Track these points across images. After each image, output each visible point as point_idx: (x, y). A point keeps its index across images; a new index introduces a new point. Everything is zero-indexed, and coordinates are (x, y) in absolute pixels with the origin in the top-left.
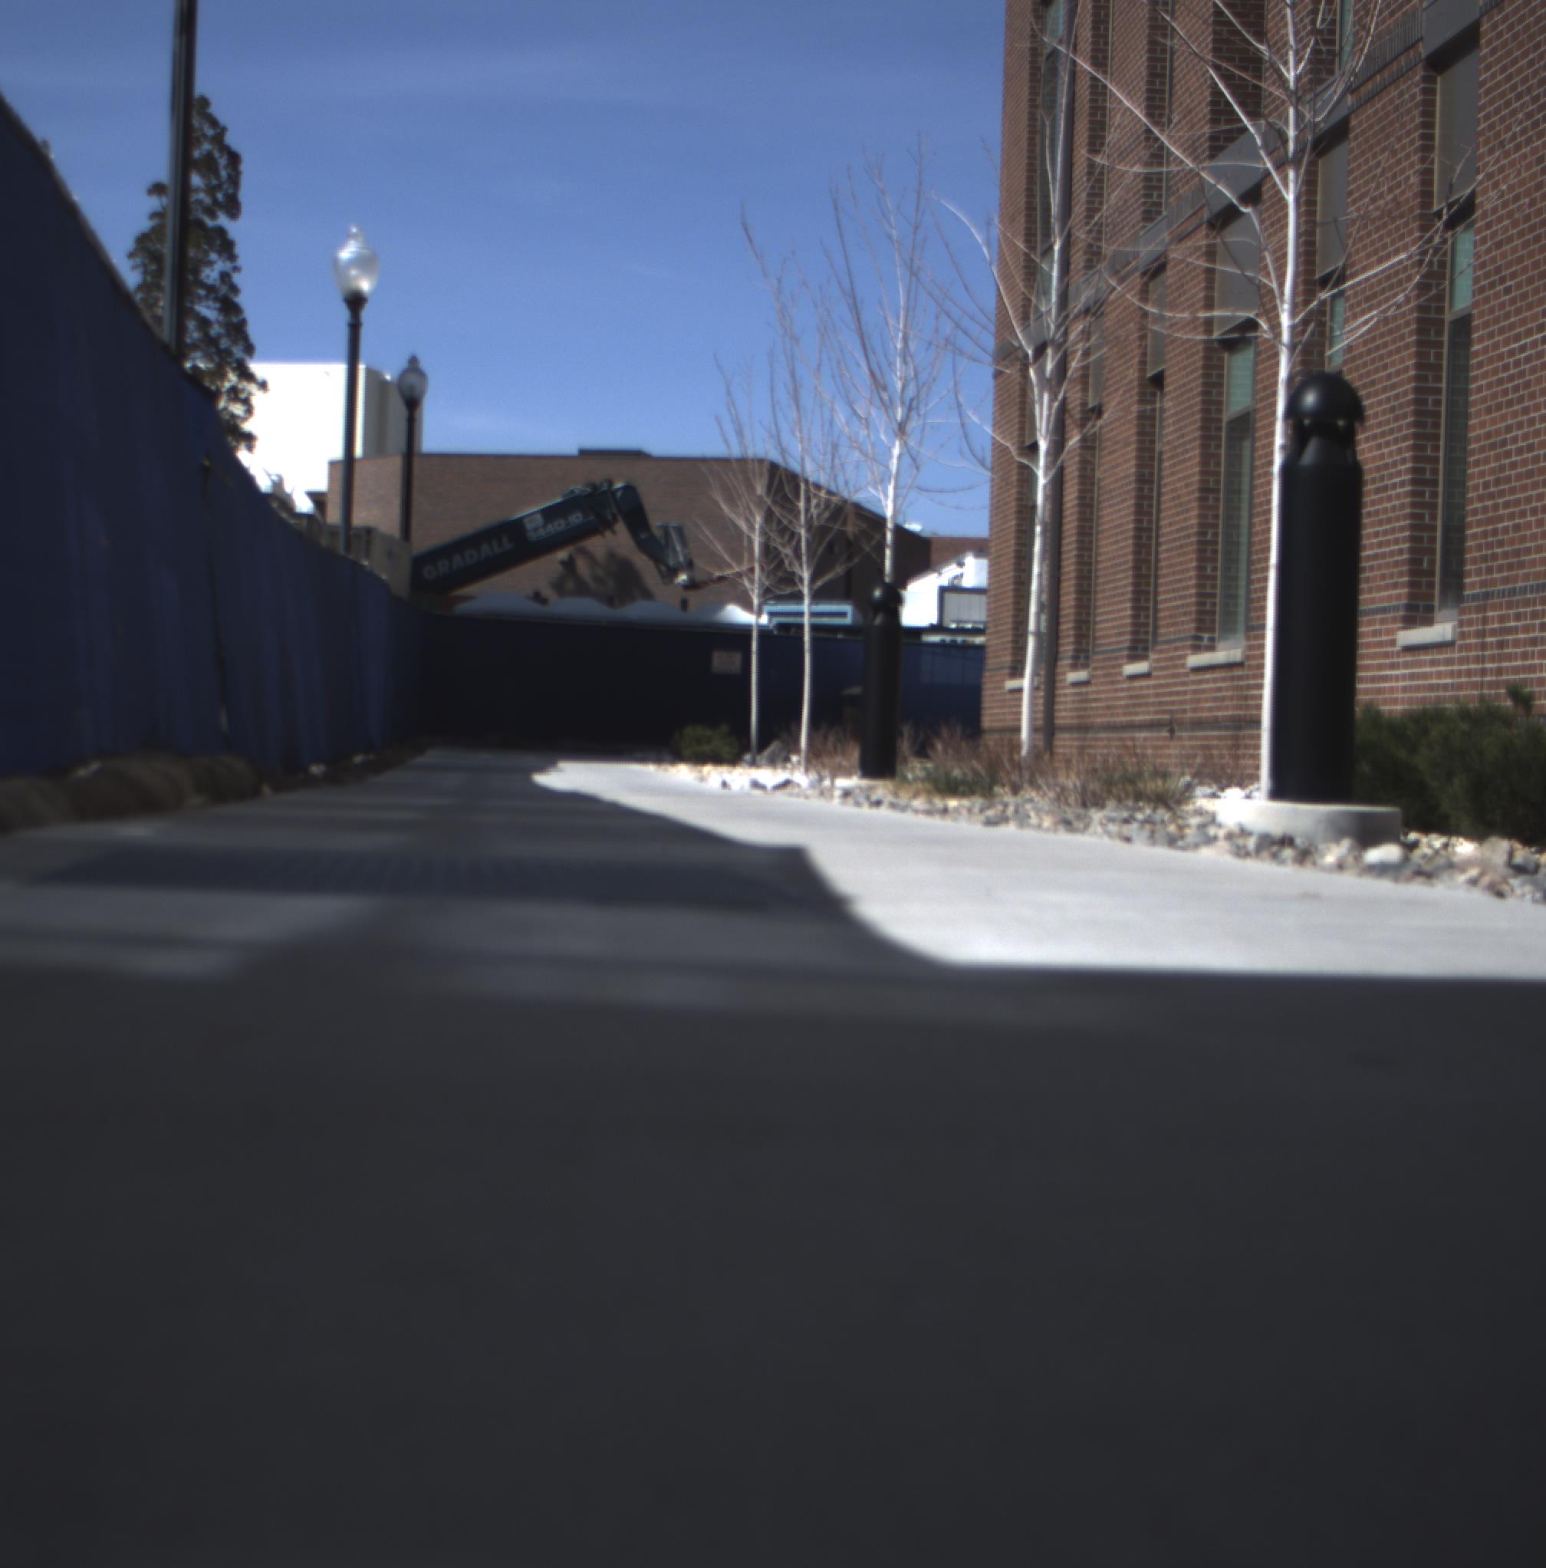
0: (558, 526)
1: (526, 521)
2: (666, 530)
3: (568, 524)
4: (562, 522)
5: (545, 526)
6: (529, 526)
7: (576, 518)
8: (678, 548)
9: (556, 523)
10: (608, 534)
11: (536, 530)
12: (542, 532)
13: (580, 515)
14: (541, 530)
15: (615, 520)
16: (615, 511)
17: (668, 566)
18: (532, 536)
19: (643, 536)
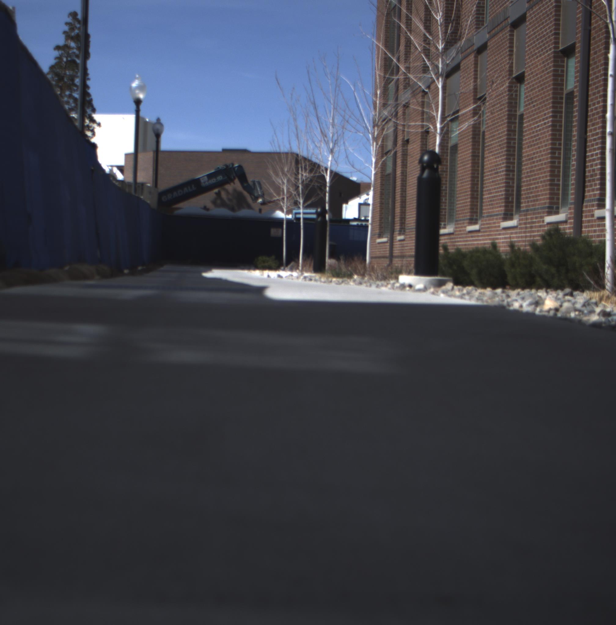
1: (201, 179)
2: (254, 182)
4: (215, 179)
6: (202, 181)
7: (220, 178)
8: (259, 189)
9: (212, 180)
10: (232, 184)
11: (205, 182)
14: (207, 182)
15: (235, 178)
16: (234, 175)
17: (254, 196)
18: (203, 185)
19: (245, 185)
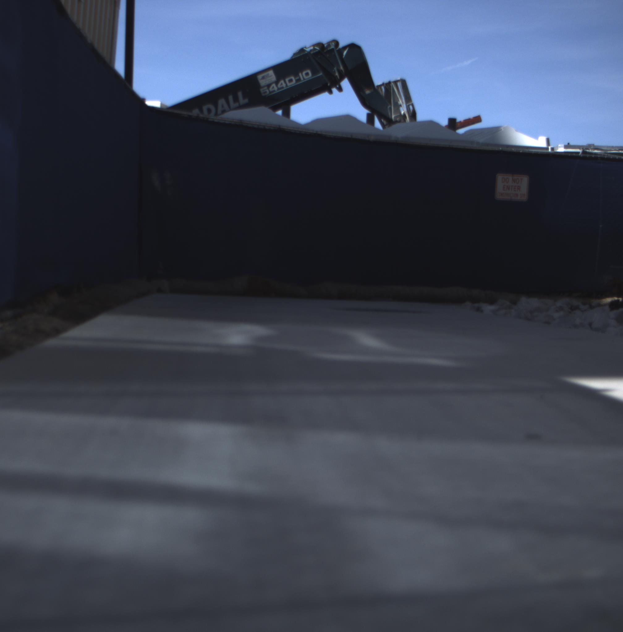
0: (289, 82)
1: (260, 77)
3: (298, 81)
4: (293, 78)
5: (277, 83)
6: (263, 83)
7: (306, 75)
8: (402, 102)
9: (287, 80)
11: (269, 86)
12: (274, 88)
13: (309, 71)
14: (274, 85)
15: (342, 79)
16: (342, 68)
18: (265, 91)
